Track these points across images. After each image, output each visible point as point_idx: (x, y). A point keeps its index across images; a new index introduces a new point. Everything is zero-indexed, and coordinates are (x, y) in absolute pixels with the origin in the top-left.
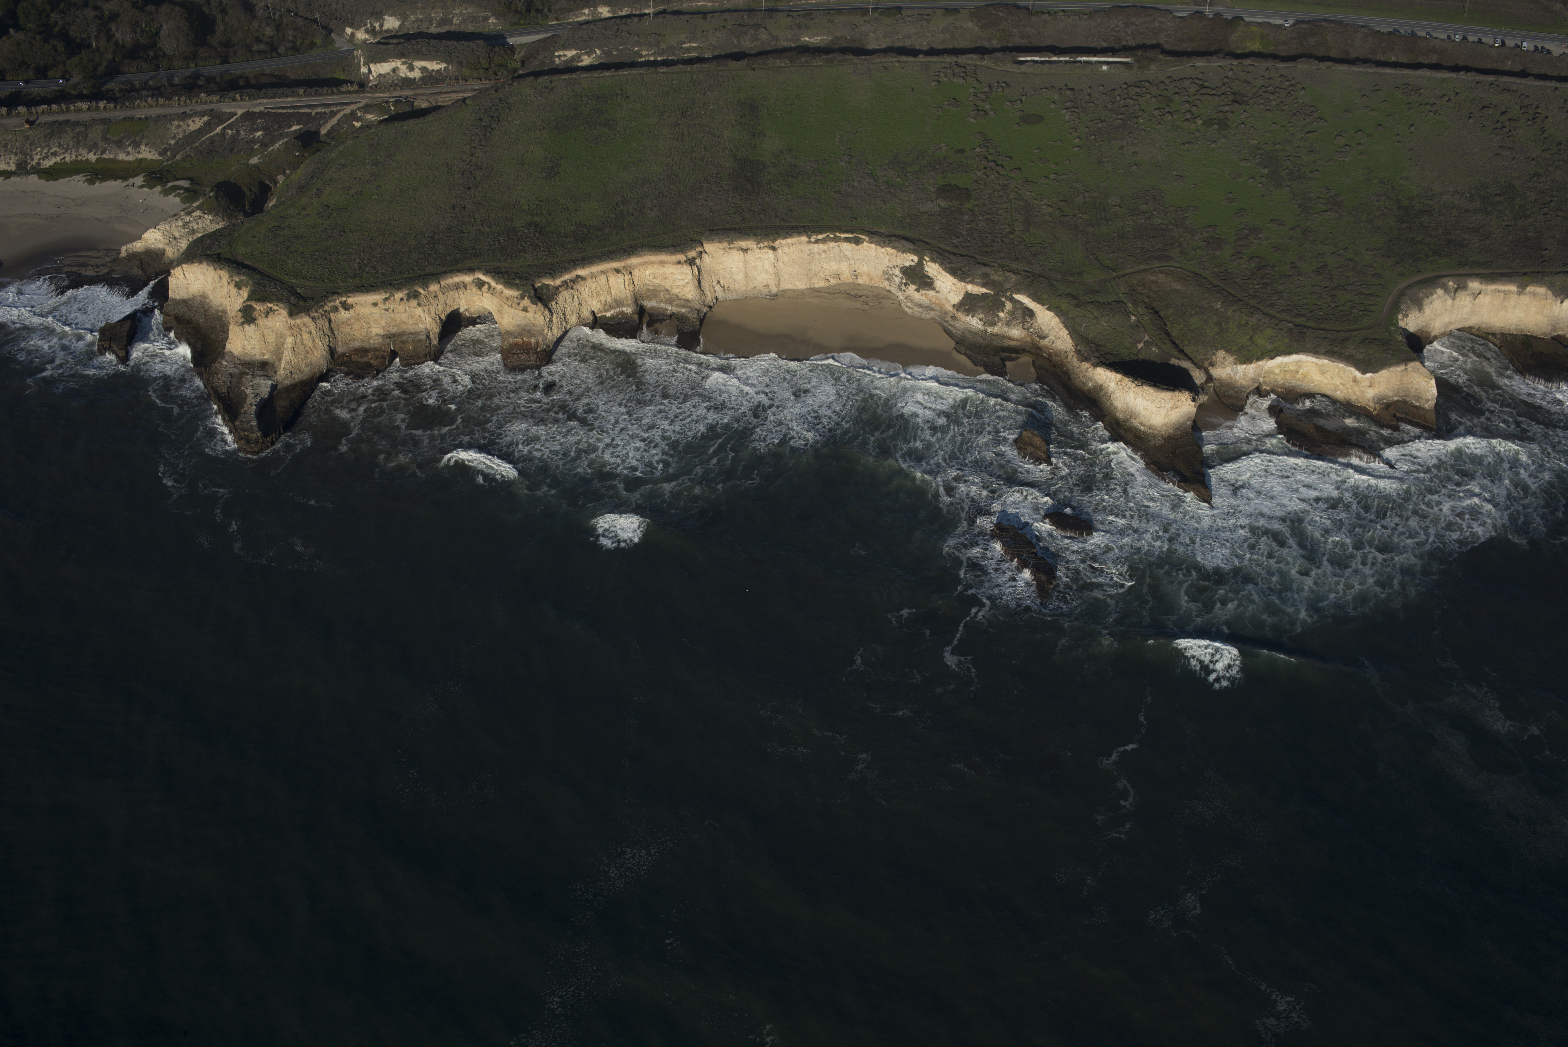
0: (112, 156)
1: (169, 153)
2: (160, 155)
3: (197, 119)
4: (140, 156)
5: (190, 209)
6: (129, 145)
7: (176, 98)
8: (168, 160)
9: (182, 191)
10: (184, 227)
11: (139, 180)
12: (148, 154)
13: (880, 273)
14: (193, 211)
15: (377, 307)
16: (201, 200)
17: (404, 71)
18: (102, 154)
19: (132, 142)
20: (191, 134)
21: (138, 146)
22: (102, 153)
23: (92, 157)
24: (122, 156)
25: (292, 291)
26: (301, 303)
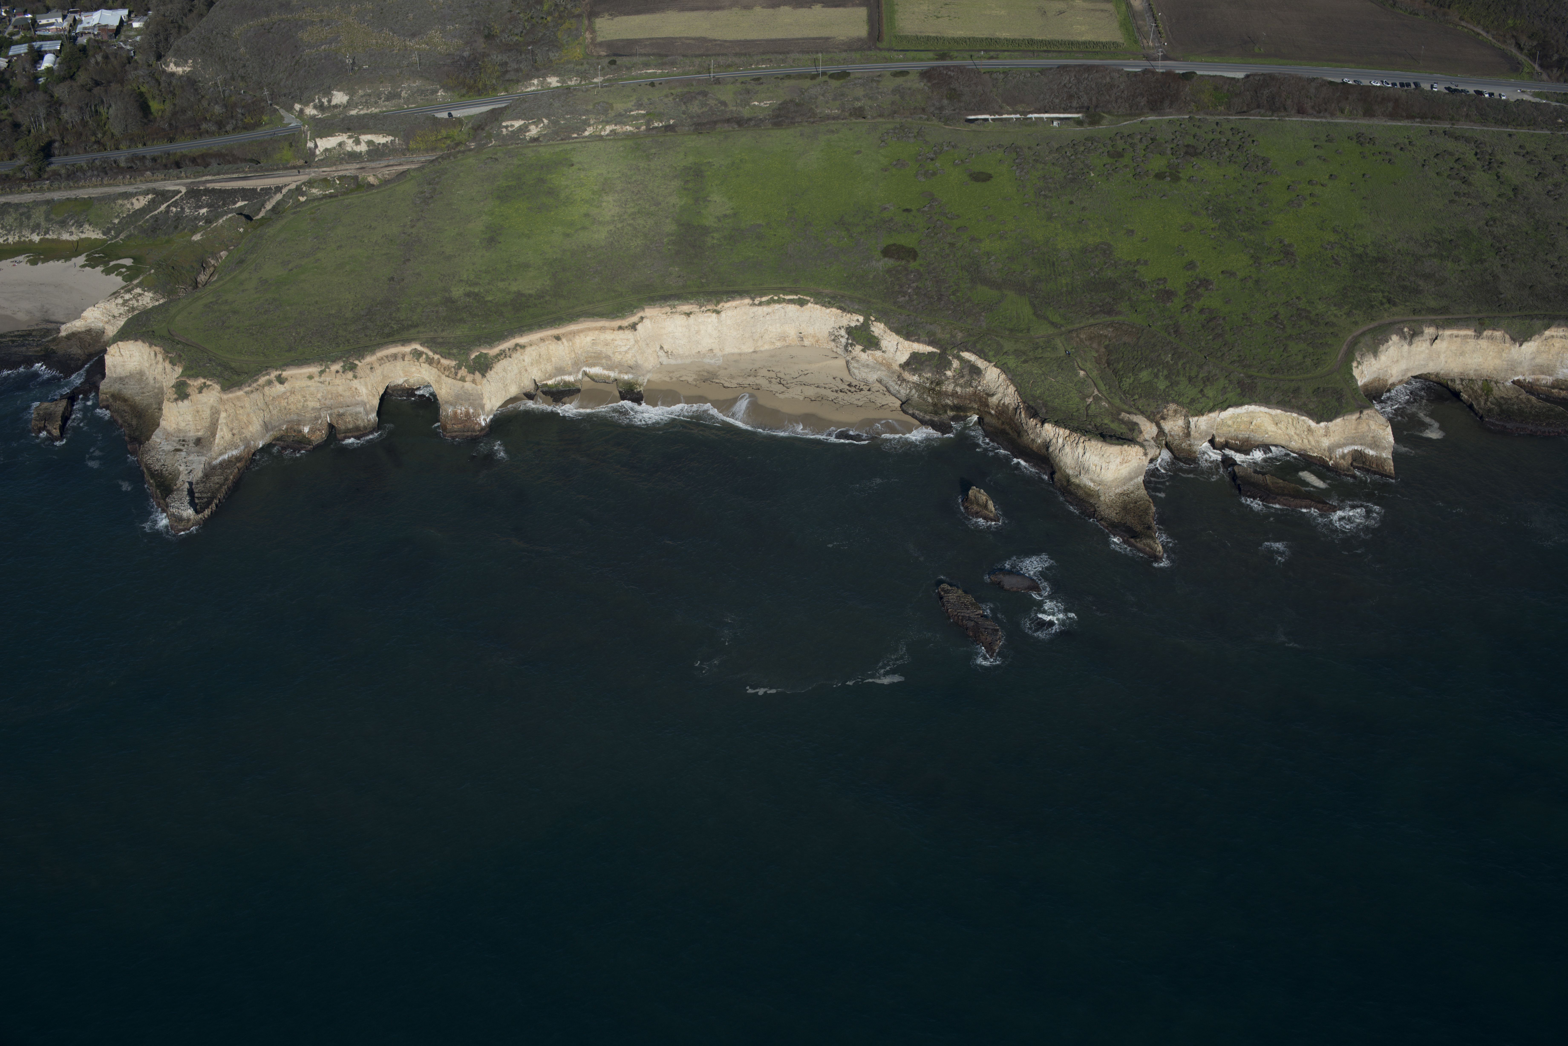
0: (55, 237)
1: (113, 233)
2: (104, 234)
3: (141, 198)
4: (83, 236)
5: (130, 287)
6: (73, 225)
7: (121, 177)
8: (111, 239)
9: (124, 270)
10: (123, 304)
11: (81, 259)
12: (92, 234)
13: (827, 334)
14: (133, 289)
15: (313, 380)
16: (141, 278)
17: (350, 146)
18: (45, 235)
19: (76, 222)
20: (136, 212)
21: (81, 226)
22: (46, 233)
23: (36, 238)
24: (65, 236)
25: (226, 367)
26: (236, 377)
